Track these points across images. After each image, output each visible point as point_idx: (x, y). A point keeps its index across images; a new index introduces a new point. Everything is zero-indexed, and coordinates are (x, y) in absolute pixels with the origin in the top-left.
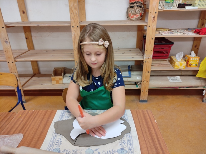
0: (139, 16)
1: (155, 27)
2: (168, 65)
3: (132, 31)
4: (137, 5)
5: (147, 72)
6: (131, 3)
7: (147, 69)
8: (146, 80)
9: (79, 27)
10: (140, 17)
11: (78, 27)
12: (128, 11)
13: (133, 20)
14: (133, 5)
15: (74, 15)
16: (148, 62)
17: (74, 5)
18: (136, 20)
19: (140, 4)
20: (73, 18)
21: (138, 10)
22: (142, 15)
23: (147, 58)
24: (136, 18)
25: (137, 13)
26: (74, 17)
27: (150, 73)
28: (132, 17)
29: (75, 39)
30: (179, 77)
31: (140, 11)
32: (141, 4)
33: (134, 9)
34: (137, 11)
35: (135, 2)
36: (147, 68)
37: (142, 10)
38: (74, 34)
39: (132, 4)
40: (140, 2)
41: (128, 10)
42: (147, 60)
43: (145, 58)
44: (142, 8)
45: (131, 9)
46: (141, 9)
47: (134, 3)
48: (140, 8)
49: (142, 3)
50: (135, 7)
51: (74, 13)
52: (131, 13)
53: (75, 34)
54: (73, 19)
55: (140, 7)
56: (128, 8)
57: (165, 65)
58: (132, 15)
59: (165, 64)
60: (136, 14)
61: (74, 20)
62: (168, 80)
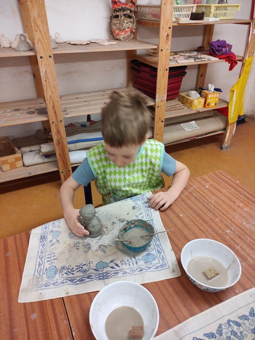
0: (129, 33)
1: (169, 51)
2: (182, 107)
3: (118, 59)
4: (124, 13)
5: (160, 122)
6: (115, 10)
7: (160, 118)
8: (159, 134)
9: (52, 56)
10: (131, 35)
11: (50, 57)
12: (112, 24)
13: (120, 40)
14: (118, 13)
15: (41, 33)
16: (161, 106)
17: (40, 13)
18: (125, 39)
19: (129, 12)
20: (39, 40)
21: (126, 22)
22: (134, 31)
23: (160, 100)
24: (124, 36)
25: (124, 27)
26: (42, 39)
27: (164, 122)
28: (118, 34)
29: (47, 80)
30: (194, 122)
31: (129, 23)
32: (131, 11)
33: (120, 20)
34: (124, 25)
35: (120, 8)
36: (161, 116)
37: (133, 23)
38: (44, 70)
39: (117, 11)
40: (129, 8)
41: (111, 22)
42: (160, 104)
43: (157, 100)
44: (134, 20)
45: (115, 21)
46: (132, 20)
47: (120, 10)
48: (129, 20)
49: (133, 9)
50: (121, 17)
51: (40, 31)
52: (116, 28)
53: (46, 71)
54: (40, 43)
55: (130, 17)
56: (111, 19)
57: (178, 108)
58: (117, 32)
59: (177, 106)
60: (123, 30)
61: (42, 44)
62: (183, 129)
